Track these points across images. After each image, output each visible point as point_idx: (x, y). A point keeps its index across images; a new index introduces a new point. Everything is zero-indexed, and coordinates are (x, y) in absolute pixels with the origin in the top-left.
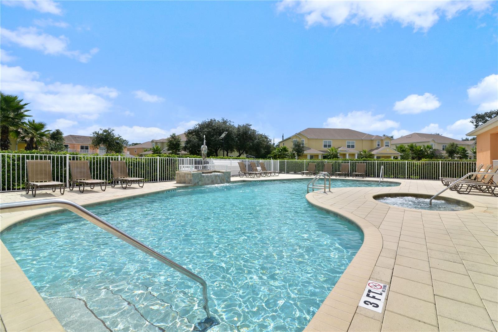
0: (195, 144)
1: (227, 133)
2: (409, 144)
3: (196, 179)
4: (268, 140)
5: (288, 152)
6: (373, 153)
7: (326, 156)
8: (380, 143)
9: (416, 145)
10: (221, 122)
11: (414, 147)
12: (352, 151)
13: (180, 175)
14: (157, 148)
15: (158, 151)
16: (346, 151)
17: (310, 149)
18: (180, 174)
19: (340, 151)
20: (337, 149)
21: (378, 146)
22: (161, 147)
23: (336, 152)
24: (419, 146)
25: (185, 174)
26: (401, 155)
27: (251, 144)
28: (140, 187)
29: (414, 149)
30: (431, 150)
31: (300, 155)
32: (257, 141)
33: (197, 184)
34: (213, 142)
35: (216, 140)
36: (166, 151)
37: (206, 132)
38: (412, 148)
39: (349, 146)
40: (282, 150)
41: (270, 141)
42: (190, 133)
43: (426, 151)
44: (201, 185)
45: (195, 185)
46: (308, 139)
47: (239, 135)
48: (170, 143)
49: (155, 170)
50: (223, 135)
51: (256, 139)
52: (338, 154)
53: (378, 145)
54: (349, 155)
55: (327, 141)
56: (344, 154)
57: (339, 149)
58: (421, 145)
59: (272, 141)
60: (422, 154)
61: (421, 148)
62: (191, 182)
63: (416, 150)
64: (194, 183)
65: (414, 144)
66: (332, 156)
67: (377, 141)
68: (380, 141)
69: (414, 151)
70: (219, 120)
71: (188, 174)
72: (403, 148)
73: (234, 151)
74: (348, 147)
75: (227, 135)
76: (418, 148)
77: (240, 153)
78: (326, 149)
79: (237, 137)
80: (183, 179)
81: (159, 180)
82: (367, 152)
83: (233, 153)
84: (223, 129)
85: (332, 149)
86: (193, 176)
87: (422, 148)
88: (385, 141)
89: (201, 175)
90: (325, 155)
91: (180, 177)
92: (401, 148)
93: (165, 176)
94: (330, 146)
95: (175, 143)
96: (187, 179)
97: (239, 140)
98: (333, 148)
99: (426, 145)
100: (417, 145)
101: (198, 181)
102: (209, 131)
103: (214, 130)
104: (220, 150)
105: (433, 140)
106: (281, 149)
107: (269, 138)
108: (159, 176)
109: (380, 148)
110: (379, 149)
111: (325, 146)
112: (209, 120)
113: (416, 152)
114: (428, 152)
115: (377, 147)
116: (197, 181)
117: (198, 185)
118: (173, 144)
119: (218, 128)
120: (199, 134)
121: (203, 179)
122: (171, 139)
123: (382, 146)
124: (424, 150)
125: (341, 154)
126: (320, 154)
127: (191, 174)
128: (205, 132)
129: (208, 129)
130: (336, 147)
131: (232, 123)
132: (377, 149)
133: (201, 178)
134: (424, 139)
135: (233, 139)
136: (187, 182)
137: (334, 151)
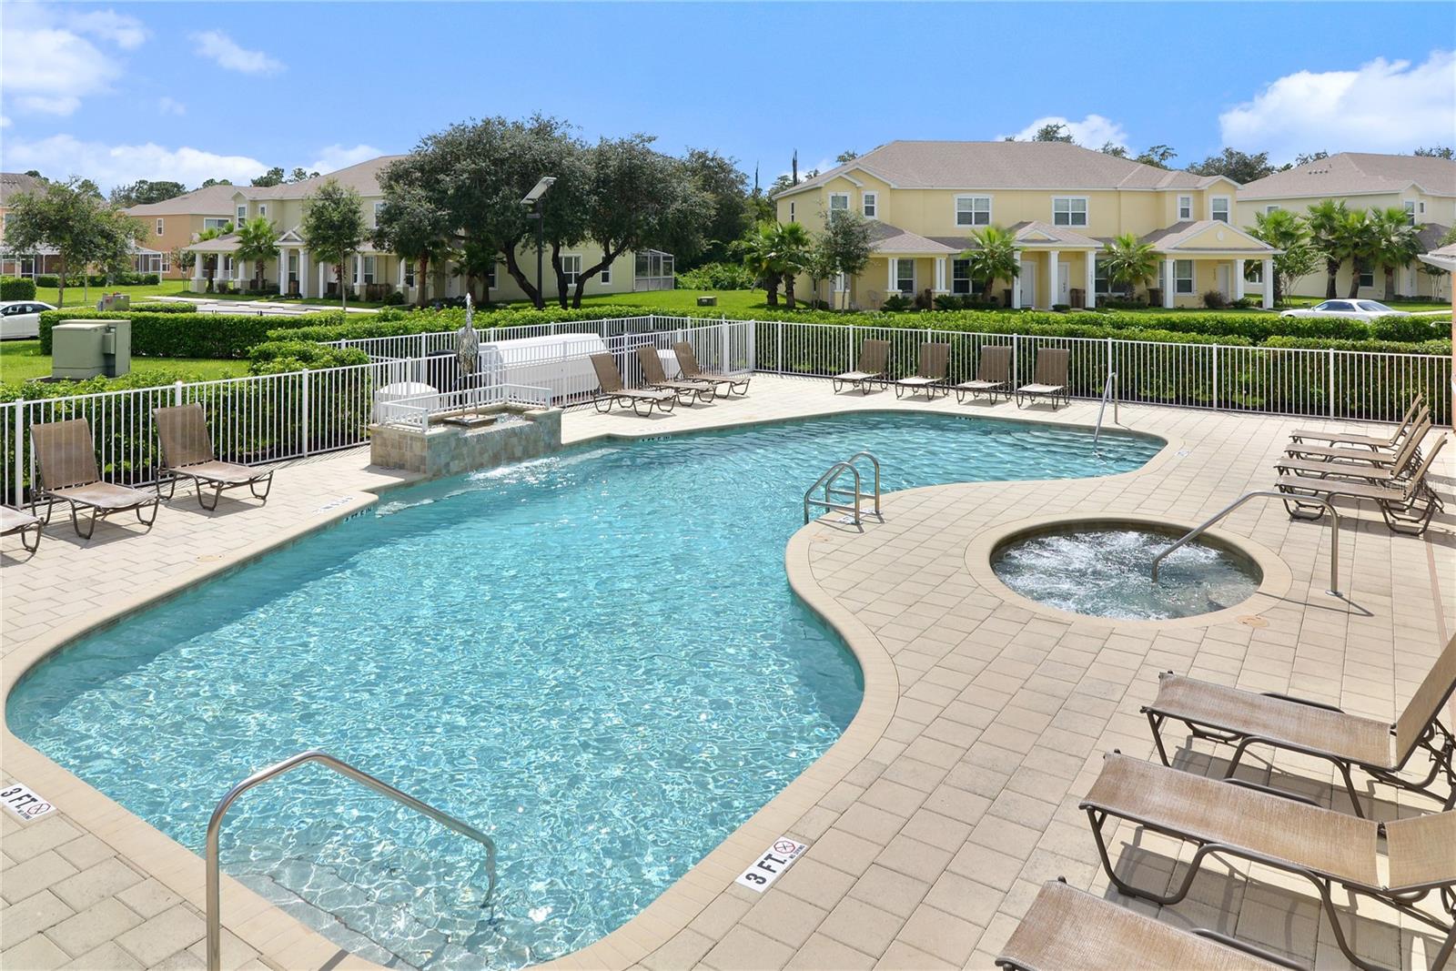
0: (421, 221)
1: (555, 182)
2: (1318, 204)
3: (439, 455)
4: (732, 176)
5: (807, 248)
6: (1158, 246)
7: (967, 262)
8: (1191, 203)
9: (1347, 205)
10: (527, 126)
11: (1335, 215)
12: (1072, 237)
13: (385, 439)
14: (257, 227)
15: (262, 241)
16: (1049, 241)
17: (903, 233)
18: (385, 436)
19: (1023, 241)
20: (1011, 230)
21: (1182, 216)
22: (274, 223)
23: (1006, 244)
24: (1357, 213)
25: (403, 436)
26: (1275, 257)
27: (654, 221)
28: (257, 496)
29: (1336, 224)
30: (1405, 229)
31: (854, 267)
32: (677, 205)
33: (444, 472)
34: (496, 213)
35: (506, 208)
36: (296, 240)
37: (465, 176)
38: (1325, 219)
39: (1061, 219)
40: (782, 238)
41: (742, 182)
42: (398, 176)
43: (1383, 232)
44: (457, 473)
45: (437, 474)
46: (892, 190)
47: (603, 182)
48: (318, 219)
49: (293, 411)
50: (537, 191)
51: (674, 199)
52: (1017, 256)
53: (1185, 213)
54: (1064, 255)
55: (974, 196)
56: (1040, 253)
57: (1020, 234)
58: (1367, 206)
59: (747, 181)
60: (1366, 244)
61: (1364, 220)
62: (422, 467)
63: (1345, 227)
64: (435, 467)
65: (1337, 204)
66: (990, 262)
67: (1179, 196)
68: (1191, 196)
69: (1337, 234)
70: (520, 121)
71: (412, 438)
72: (1287, 223)
73: (583, 238)
74: (1057, 222)
75: (552, 188)
76: (1350, 221)
77: (607, 250)
78: (966, 231)
79: (594, 192)
80: (395, 455)
81: (309, 450)
82: (1132, 246)
83: (581, 245)
84: (535, 161)
85: (989, 234)
86: (429, 447)
87: (1367, 222)
88: (1212, 197)
89: (458, 439)
90: (959, 258)
91: (384, 444)
92: (1278, 224)
93: (330, 433)
94: (983, 218)
95: (336, 217)
96: (408, 455)
97: (603, 199)
98: (993, 232)
99: (1385, 206)
100: (1349, 205)
101: (448, 460)
102: (480, 170)
103: (499, 162)
104: (524, 246)
105: (1414, 186)
106: (779, 236)
107: (736, 167)
108: (310, 431)
109: (1192, 223)
110: (1186, 232)
111: (964, 218)
112: (480, 124)
113: (1343, 238)
114: (1394, 239)
115: (1180, 219)
116: (443, 459)
117: (448, 471)
118: (331, 225)
119: (514, 154)
120: (438, 182)
121: (465, 450)
122: (320, 203)
123: (1201, 217)
124: (1375, 229)
125: (1026, 255)
126: (943, 254)
127: (423, 440)
128: (464, 171)
129: (474, 163)
130: (1006, 226)
131: (575, 128)
132: (1179, 227)
133: (457, 446)
134: (1380, 184)
135: (578, 201)
136: (408, 465)
137: (997, 243)
